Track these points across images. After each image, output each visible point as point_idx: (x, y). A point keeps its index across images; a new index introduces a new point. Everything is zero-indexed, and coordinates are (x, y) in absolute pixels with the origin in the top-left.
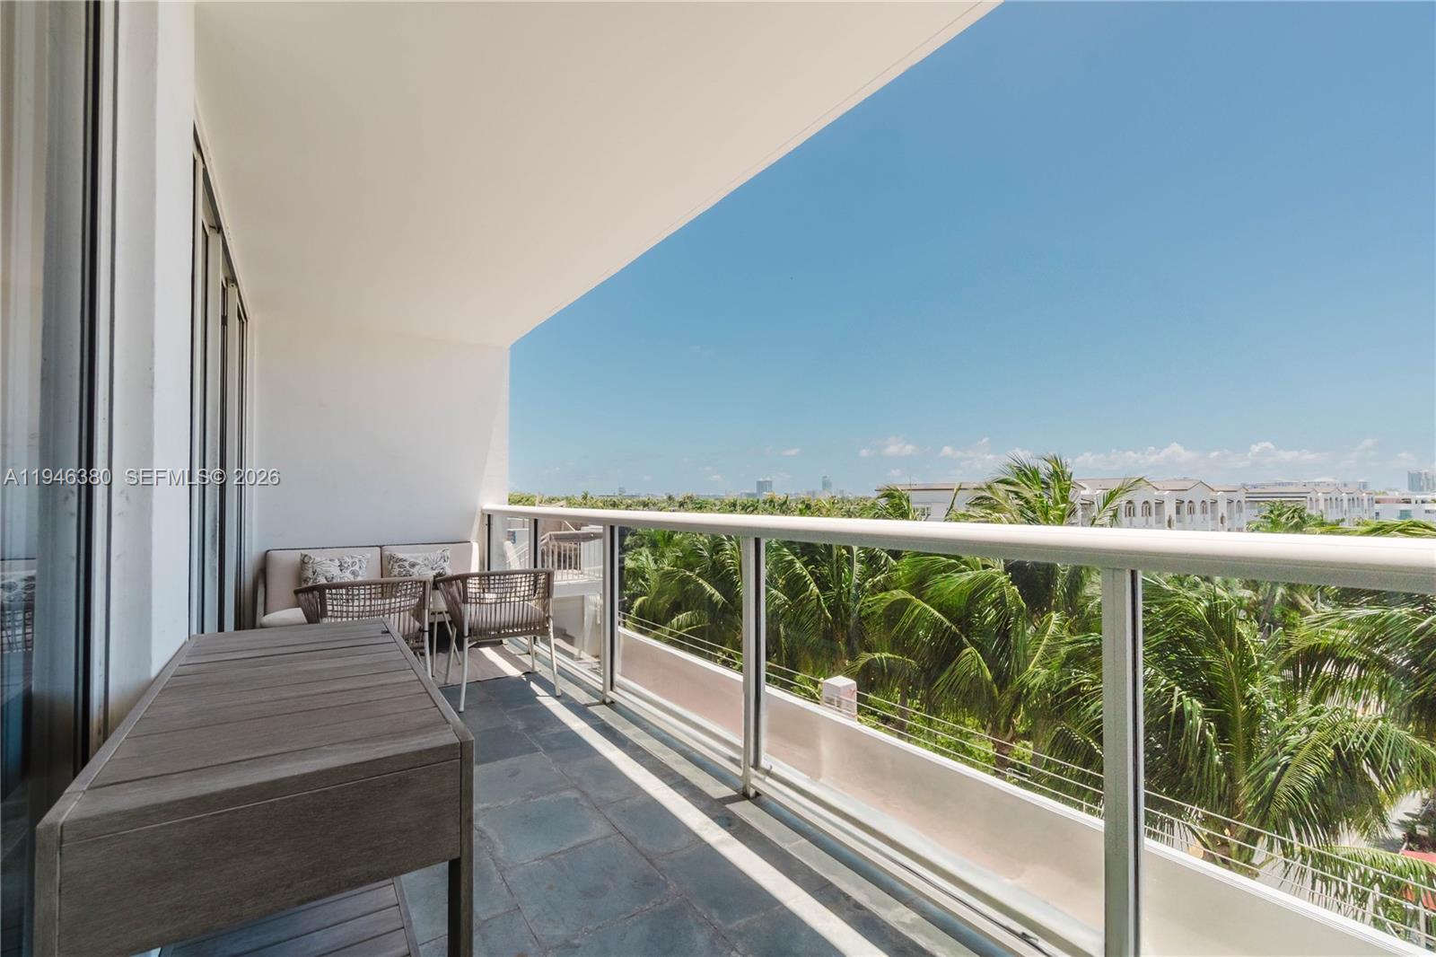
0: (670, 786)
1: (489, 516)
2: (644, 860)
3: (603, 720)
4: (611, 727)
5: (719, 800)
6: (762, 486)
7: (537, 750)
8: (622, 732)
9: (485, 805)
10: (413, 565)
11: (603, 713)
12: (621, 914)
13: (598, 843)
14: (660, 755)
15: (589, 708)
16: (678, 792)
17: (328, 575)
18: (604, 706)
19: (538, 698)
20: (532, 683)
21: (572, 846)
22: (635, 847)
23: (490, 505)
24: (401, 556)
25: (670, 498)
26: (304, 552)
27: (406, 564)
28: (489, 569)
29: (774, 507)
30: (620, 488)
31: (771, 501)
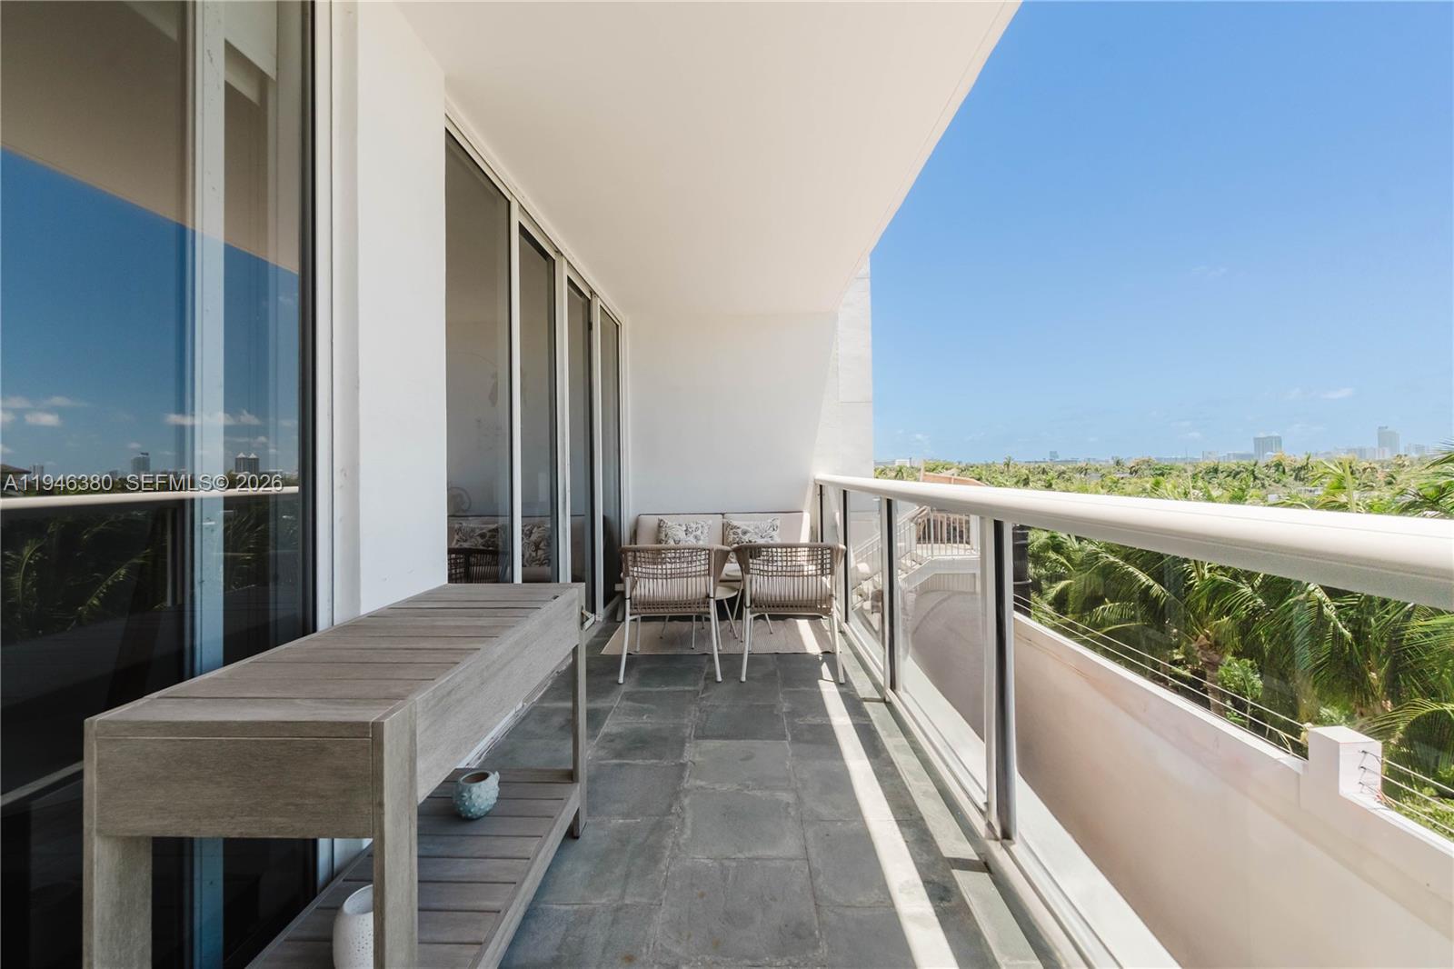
0: (897, 821)
1: (821, 486)
2: (812, 903)
3: (871, 721)
4: (875, 731)
5: (949, 860)
6: (1262, 444)
7: (784, 737)
8: (884, 739)
9: (703, 783)
10: (745, 533)
11: (876, 712)
12: (746, 957)
13: (778, 864)
14: (908, 779)
15: (865, 703)
16: (902, 833)
17: (677, 538)
18: (883, 704)
19: (820, 682)
20: (825, 664)
21: (750, 856)
22: (812, 883)
23: (823, 475)
24: (735, 523)
25: (1118, 463)
26: (660, 517)
27: (739, 531)
28: (822, 541)
29: (1284, 472)
30: (1051, 452)
31: (1278, 465)
